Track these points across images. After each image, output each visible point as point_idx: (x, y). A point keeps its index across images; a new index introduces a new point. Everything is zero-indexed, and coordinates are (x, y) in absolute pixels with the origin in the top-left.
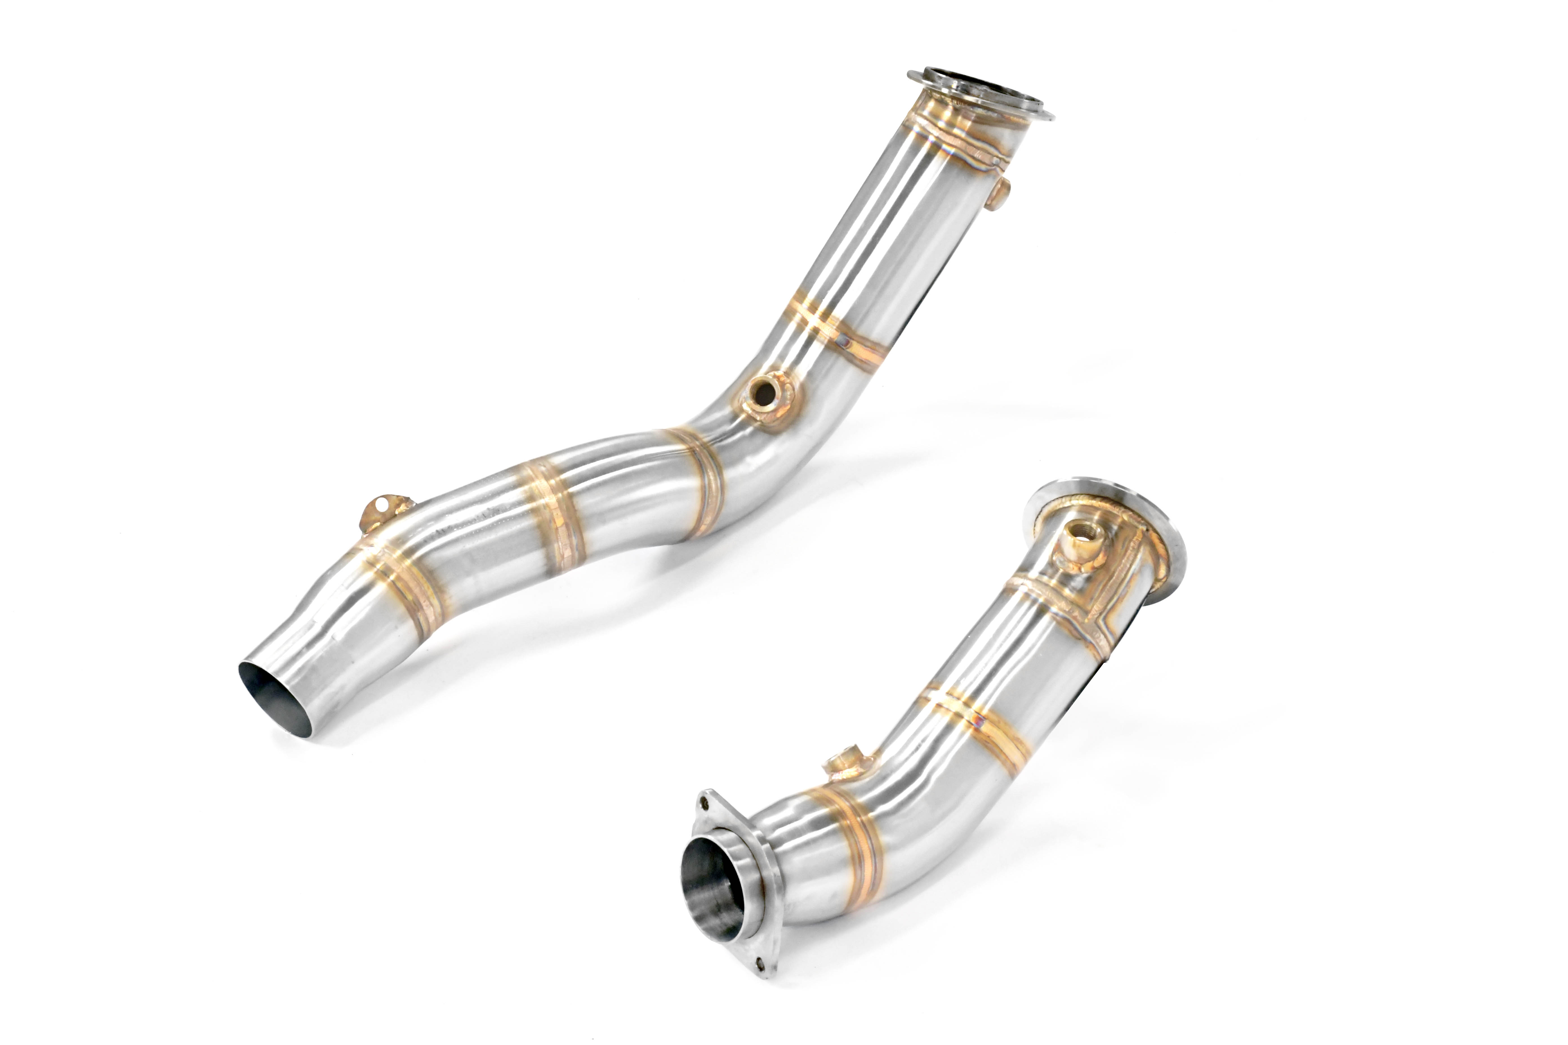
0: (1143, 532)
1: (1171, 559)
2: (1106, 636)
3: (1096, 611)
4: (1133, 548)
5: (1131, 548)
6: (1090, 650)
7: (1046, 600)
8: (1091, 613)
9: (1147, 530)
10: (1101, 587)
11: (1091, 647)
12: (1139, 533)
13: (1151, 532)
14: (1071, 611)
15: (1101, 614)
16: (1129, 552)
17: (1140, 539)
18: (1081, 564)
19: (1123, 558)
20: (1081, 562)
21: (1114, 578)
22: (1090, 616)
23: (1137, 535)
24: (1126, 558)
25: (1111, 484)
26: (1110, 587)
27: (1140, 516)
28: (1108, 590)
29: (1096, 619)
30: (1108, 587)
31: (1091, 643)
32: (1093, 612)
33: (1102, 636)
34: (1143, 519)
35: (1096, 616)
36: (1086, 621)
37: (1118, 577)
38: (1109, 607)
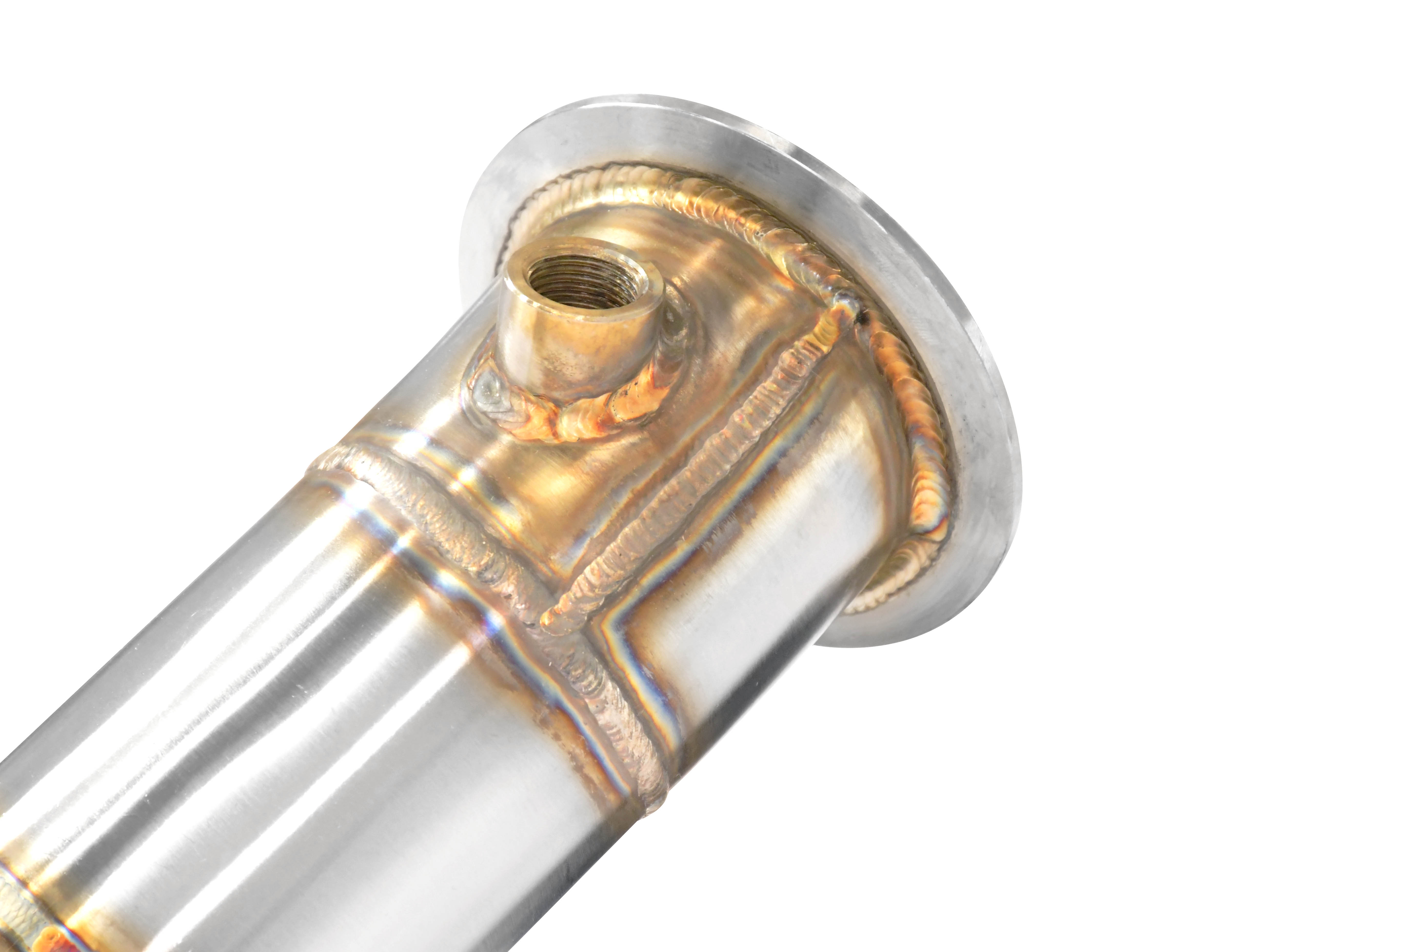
0: (841, 316)
1: (959, 443)
2: (628, 693)
3: (592, 587)
4: (790, 376)
5: (777, 373)
6: (557, 737)
7: (420, 543)
8: (571, 594)
9: (863, 319)
10: (625, 498)
11: (559, 724)
12: (824, 324)
13: (877, 327)
14: (488, 575)
15: (611, 600)
16: (768, 384)
17: (825, 349)
18: (558, 404)
19: (736, 402)
20: (557, 395)
21: (686, 473)
22: (564, 603)
23: (817, 329)
24: (747, 407)
25: (782, 150)
26: (662, 502)
27: (834, 260)
28: (654, 513)
29: (590, 618)
30: (654, 503)
31: (559, 708)
32: (580, 587)
33: (611, 691)
34: (849, 273)
35: (589, 607)
36: (545, 619)
37: (701, 474)
38: (648, 580)
